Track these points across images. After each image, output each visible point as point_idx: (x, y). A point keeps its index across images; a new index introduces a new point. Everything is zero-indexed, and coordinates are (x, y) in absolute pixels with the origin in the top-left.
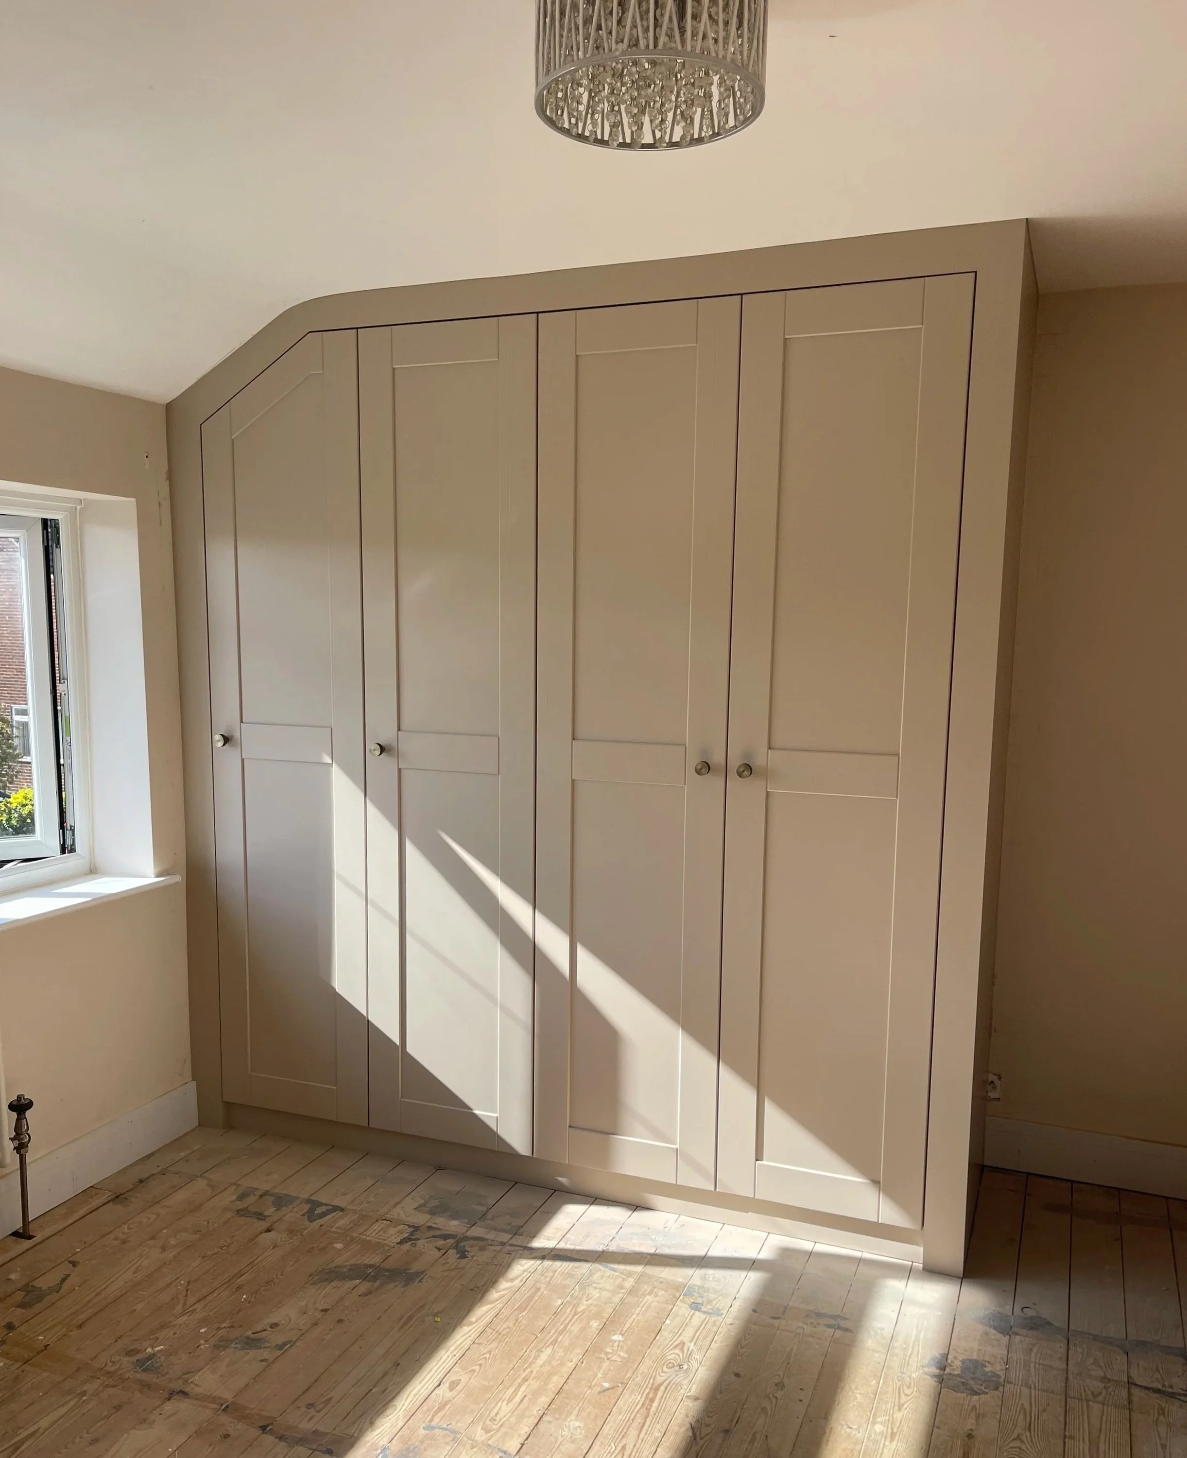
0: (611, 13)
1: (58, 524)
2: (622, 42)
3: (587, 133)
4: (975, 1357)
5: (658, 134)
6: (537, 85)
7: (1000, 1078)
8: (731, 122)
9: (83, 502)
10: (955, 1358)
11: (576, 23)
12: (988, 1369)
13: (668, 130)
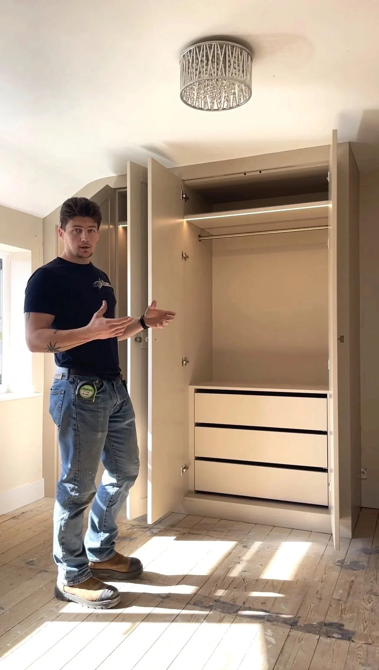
0: (203, 67)
1: (2, 261)
2: (207, 74)
3: (196, 106)
4: (355, 560)
5: (219, 106)
6: (181, 89)
7: (366, 470)
8: (242, 101)
9: (11, 253)
10: (348, 561)
11: (193, 71)
12: (361, 563)
13: (222, 104)
